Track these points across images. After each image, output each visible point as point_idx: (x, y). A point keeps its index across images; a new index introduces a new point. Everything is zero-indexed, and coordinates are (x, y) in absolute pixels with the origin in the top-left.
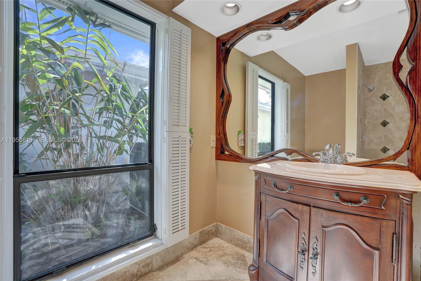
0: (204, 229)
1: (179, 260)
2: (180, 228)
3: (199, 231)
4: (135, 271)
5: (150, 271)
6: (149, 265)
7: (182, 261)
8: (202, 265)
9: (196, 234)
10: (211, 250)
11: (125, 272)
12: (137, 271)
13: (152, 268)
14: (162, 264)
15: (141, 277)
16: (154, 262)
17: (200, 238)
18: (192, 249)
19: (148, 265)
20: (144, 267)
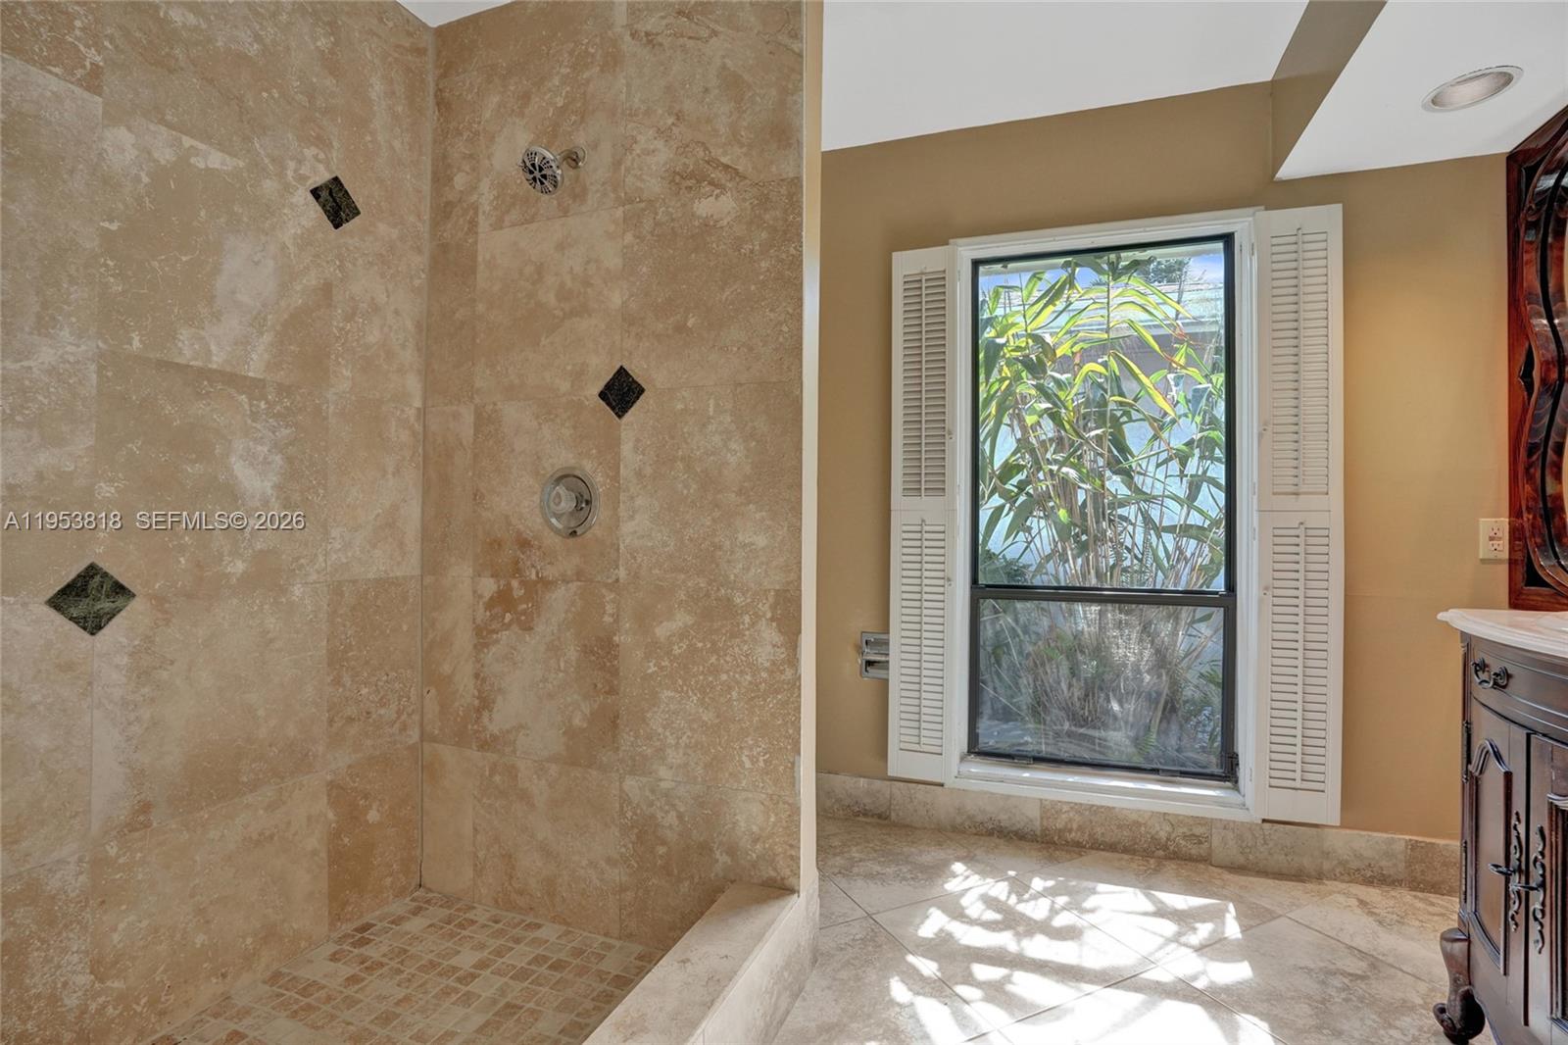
0: (1441, 842)
1: (1303, 881)
2: (1298, 784)
3: (1407, 837)
4: (1163, 835)
5: (1206, 860)
6: (1200, 843)
7: (1309, 886)
8: (1368, 922)
9: (1392, 841)
10: (1442, 915)
11: (1137, 824)
12: (1168, 839)
13: (1210, 855)
14: (1241, 860)
15: (1178, 858)
16: (1216, 841)
17: (1409, 864)
18: (1369, 882)
19: (1199, 840)
20: (1185, 837)
